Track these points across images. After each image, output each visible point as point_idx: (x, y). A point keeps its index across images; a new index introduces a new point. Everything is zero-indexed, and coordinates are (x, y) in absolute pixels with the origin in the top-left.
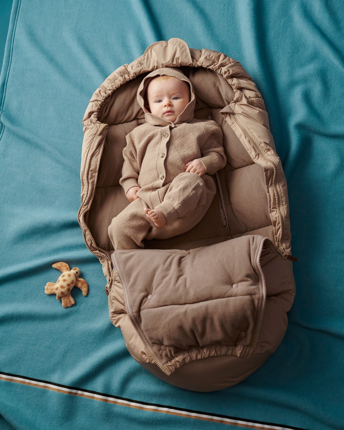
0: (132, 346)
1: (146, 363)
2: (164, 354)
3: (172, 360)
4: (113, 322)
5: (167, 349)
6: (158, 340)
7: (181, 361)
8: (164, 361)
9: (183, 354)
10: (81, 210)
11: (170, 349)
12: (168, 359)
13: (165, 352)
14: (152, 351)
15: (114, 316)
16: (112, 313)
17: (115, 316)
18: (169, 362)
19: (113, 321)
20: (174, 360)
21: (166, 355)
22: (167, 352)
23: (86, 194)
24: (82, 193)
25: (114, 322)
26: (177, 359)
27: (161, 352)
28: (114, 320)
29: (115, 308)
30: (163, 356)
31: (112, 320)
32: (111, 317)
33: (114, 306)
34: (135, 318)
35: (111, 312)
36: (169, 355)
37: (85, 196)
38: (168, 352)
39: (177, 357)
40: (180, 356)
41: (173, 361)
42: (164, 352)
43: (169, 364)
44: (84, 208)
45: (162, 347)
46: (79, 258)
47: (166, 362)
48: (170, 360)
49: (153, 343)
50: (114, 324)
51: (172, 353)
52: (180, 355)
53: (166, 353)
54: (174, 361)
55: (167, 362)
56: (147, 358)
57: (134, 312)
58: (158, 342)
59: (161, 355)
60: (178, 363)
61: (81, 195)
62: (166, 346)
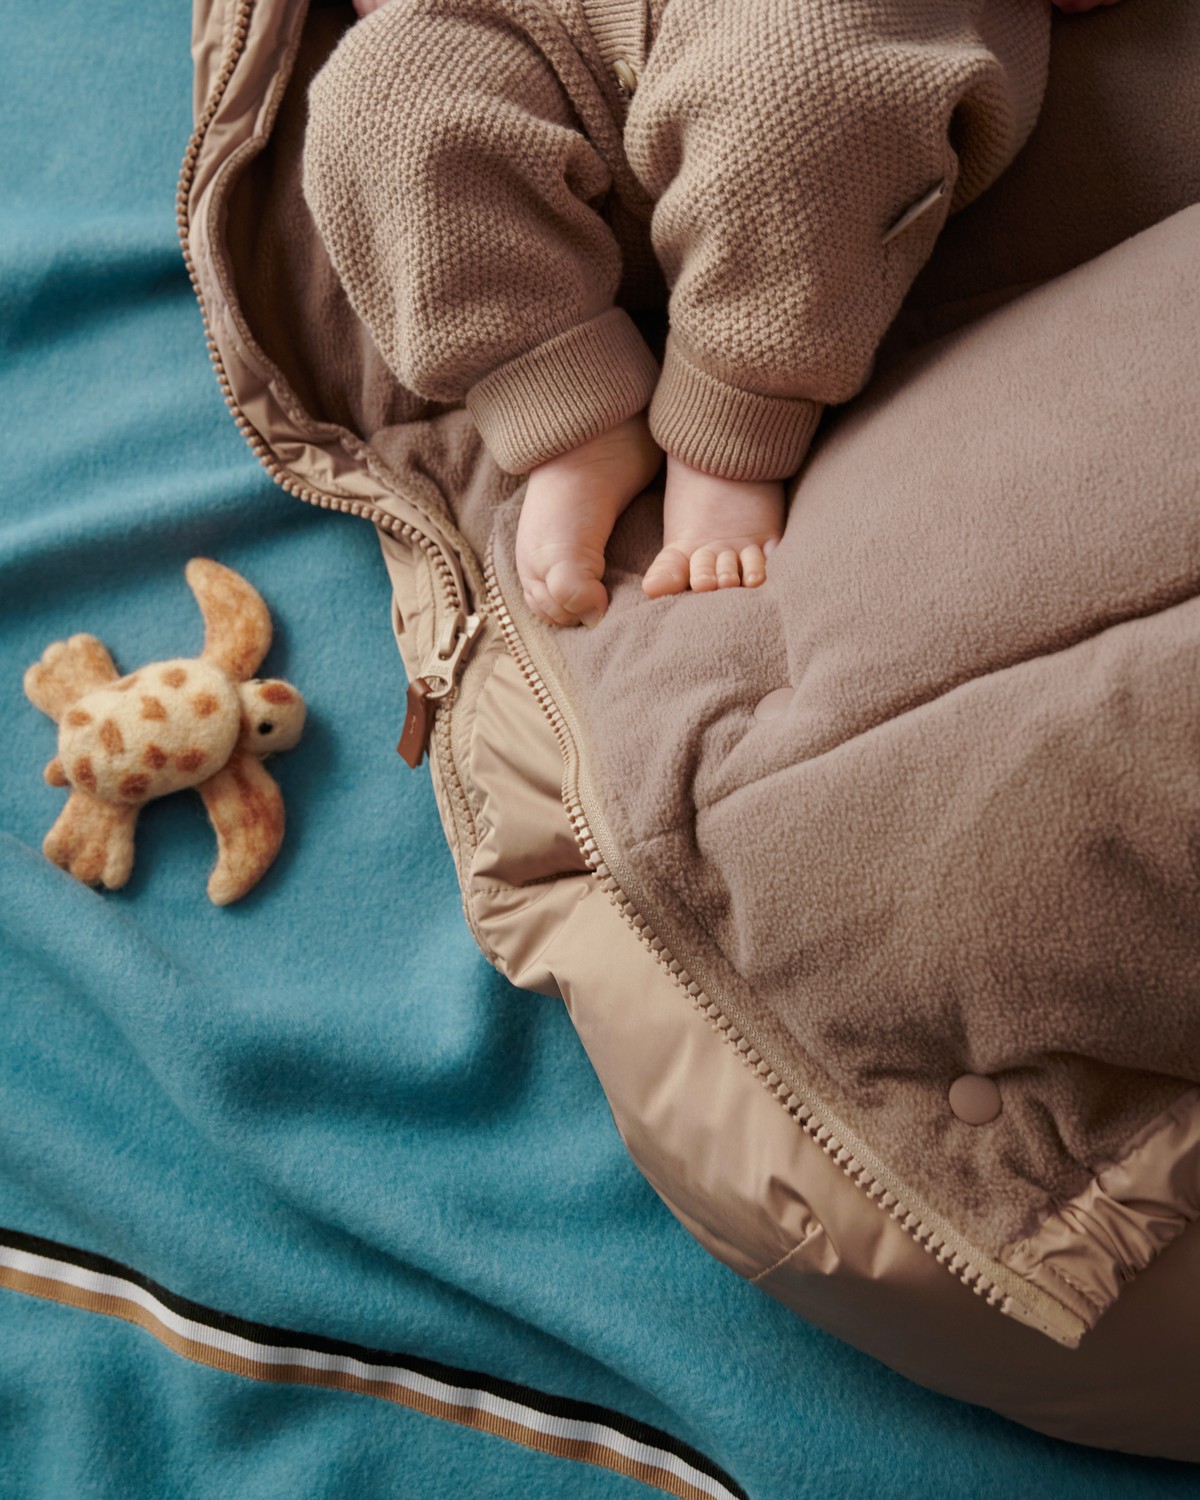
0: (674, 1143)
1: (816, 1277)
2: (986, 1156)
3: (1076, 1202)
4: (495, 956)
5: (1012, 1099)
6: (911, 1033)
7: (1157, 1188)
8: (1003, 1217)
9: (1172, 1118)
10: (203, 151)
11: (1043, 1098)
12: (1035, 1192)
13: (990, 1134)
14: (874, 1145)
15: (499, 901)
16: (484, 882)
17: (511, 901)
18: (1049, 1223)
19: (497, 943)
20: (1095, 1191)
21: (1014, 1164)
22: (1010, 1130)
23: (229, 41)
24: (200, 38)
25: (506, 949)
26: (1119, 1178)
27: (953, 1140)
28: (504, 933)
29: (498, 834)
30: (984, 1173)
31: (488, 933)
32: (475, 917)
33: (495, 817)
34: (665, 887)
35: (474, 869)
36: (1036, 1152)
37: (220, 59)
38: (1021, 1125)
39: (1113, 1158)
40: (1144, 1142)
41: (1085, 1203)
42: (988, 1135)
43: (1056, 1236)
44: (221, 133)
45: (962, 1094)
46: (225, 502)
47: (1018, 1227)
48: (1057, 1202)
49: (873, 1073)
50: (503, 966)
51: (1065, 1133)
52: (1138, 1138)
53: (1003, 1140)
54: (1098, 1202)
55: (1030, 1227)
56: (823, 1234)
57: (639, 831)
58: (911, 1060)
59: (966, 1171)
60: (1142, 1219)
61: (197, 51)
62: (998, 1076)
